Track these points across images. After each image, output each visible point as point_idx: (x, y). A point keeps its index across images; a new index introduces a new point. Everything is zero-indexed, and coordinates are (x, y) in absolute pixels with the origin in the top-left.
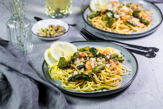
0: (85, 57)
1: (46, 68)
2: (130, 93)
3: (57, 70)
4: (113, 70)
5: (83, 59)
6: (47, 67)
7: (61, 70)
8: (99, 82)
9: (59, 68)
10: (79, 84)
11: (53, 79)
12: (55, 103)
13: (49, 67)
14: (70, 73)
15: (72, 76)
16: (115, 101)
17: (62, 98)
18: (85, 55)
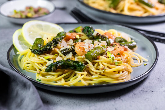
0: (75, 40)
1: (14, 56)
2: (145, 90)
3: (29, 57)
4: (119, 55)
5: (71, 42)
6: (16, 53)
7: (36, 55)
8: (96, 73)
9: (34, 52)
10: (64, 75)
11: (24, 69)
12: (21, 102)
13: (19, 55)
14: (49, 60)
15: (53, 63)
16: (120, 101)
17: (33, 93)
18: (75, 37)
